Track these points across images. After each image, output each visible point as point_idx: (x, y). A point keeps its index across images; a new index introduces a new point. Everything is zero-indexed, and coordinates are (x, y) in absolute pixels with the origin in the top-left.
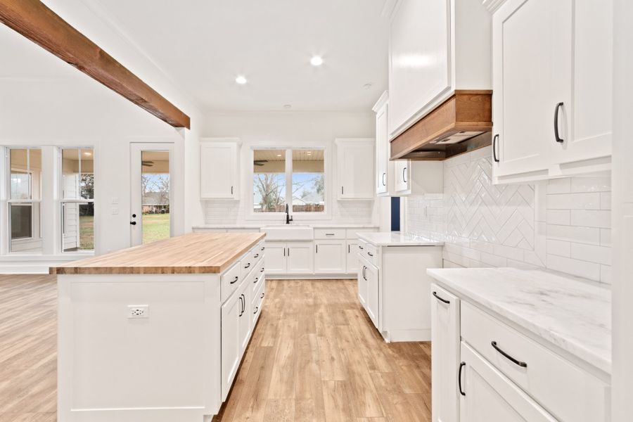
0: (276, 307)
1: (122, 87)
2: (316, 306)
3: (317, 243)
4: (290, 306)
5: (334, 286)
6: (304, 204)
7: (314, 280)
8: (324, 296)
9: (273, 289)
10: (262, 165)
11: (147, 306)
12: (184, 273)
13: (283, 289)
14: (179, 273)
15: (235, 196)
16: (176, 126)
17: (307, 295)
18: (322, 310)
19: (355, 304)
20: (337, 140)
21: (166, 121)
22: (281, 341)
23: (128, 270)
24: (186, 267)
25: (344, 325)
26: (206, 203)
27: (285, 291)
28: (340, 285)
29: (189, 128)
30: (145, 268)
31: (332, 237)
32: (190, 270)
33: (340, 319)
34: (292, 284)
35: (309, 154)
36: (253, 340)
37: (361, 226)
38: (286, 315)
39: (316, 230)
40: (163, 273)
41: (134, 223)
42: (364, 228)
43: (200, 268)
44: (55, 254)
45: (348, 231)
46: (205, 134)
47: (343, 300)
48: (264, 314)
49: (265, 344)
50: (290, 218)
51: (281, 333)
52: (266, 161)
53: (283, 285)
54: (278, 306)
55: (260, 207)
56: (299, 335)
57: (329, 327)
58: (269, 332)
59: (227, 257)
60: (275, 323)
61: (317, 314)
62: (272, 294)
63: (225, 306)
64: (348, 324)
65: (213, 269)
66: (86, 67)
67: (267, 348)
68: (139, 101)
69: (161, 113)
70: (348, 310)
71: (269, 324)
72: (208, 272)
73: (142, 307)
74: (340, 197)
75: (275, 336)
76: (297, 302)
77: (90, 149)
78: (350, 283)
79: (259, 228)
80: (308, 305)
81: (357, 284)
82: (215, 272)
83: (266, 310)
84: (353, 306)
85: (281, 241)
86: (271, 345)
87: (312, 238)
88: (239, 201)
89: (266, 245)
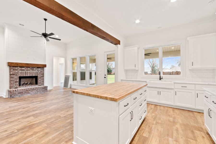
0: (152, 118)
1: (98, 34)
2: (174, 123)
3: (176, 90)
4: (160, 119)
5: (187, 114)
6: (172, 71)
7: (174, 109)
8: (180, 119)
9: (152, 108)
10: (149, 55)
11: (94, 109)
12: (104, 99)
13: (157, 110)
14: (103, 99)
15: (137, 68)
16: (116, 44)
17: (169, 115)
18: (178, 126)
19: (202, 128)
20: (188, 39)
21: (112, 43)
22: (153, 136)
23: (89, 95)
24: (105, 97)
25: (193, 139)
26: (126, 71)
27: (157, 111)
28: (191, 114)
29: (120, 44)
30: (93, 95)
31: (186, 88)
32: (106, 98)
33: (190, 135)
34: (162, 108)
35: (173, 48)
36: (139, 131)
37: (207, 83)
38: (157, 123)
39: (175, 84)
40: (98, 98)
41: (105, 77)
42: (208, 85)
43: (110, 98)
44: (88, 85)
45: (197, 86)
46: (126, 46)
47: (192, 123)
48: (146, 120)
49: (144, 135)
50: (161, 77)
51: (153, 132)
52: (150, 53)
53: (157, 108)
54: (153, 117)
55: (151, 72)
56: (163, 136)
57: (182, 138)
58: (147, 129)
59: (124, 94)
60: (151, 126)
61: (175, 128)
62: (151, 111)
63: (120, 116)
64: (196, 141)
65: (114, 99)
66: (88, 30)
67: (145, 137)
68: (103, 38)
69: (110, 41)
70: (196, 131)
71: (148, 125)
72: (112, 101)
73: (93, 109)
74: (191, 67)
75: (150, 132)
76: (164, 118)
77: (95, 56)
78: (198, 114)
79: (146, 81)
80: (170, 121)
81: (203, 116)
82: (115, 101)
83: (147, 118)
84: (200, 129)
85: (156, 88)
86: (147, 136)
87: (173, 87)
88: (138, 70)
89: (147, 89)
